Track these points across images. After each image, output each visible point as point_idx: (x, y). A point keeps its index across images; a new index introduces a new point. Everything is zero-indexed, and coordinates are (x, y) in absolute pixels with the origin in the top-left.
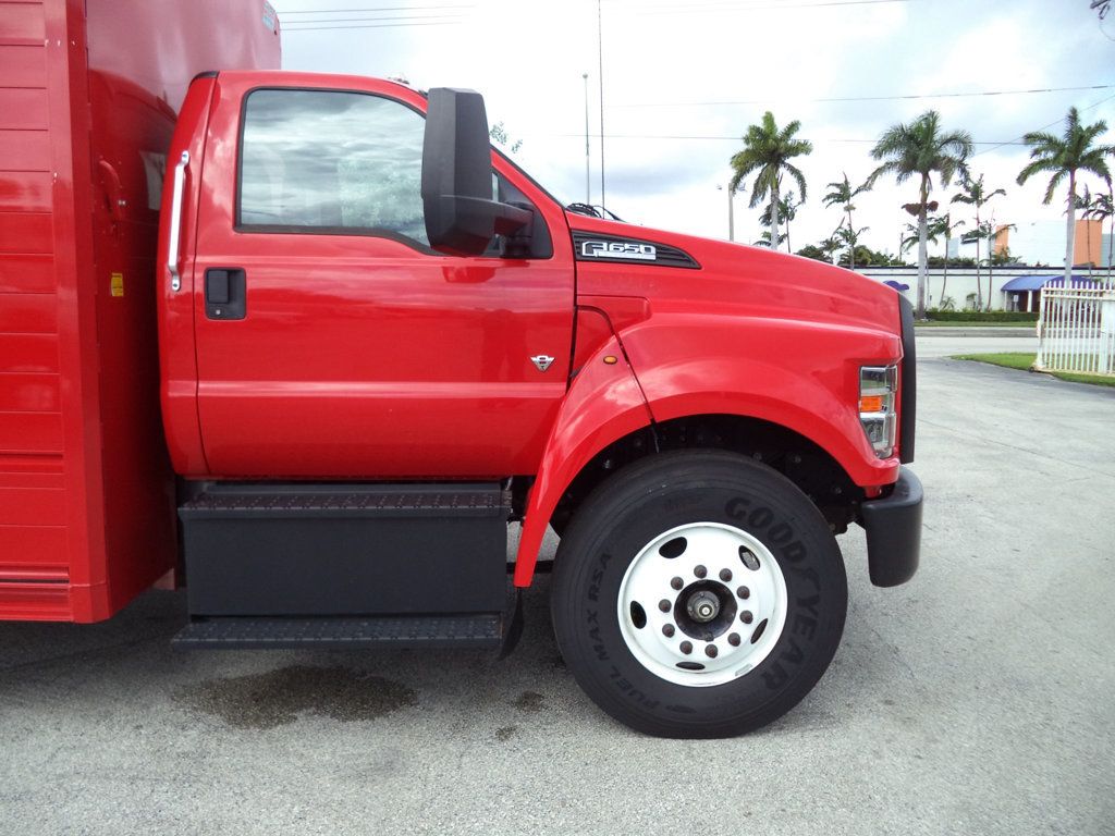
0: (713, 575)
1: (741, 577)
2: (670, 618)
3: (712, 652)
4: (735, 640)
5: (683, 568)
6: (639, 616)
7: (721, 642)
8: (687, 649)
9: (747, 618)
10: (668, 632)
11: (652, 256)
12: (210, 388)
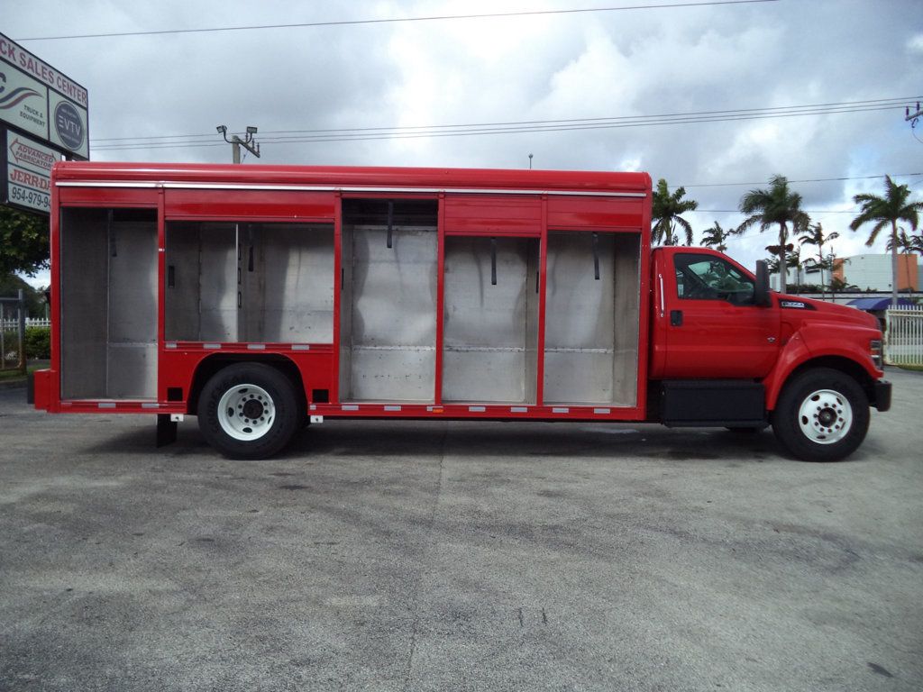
0: (830, 406)
2: (816, 420)
3: (830, 431)
4: (837, 427)
5: (820, 403)
6: (805, 420)
7: (833, 428)
9: (841, 420)
10: (816, 424)
11: (803, 306)
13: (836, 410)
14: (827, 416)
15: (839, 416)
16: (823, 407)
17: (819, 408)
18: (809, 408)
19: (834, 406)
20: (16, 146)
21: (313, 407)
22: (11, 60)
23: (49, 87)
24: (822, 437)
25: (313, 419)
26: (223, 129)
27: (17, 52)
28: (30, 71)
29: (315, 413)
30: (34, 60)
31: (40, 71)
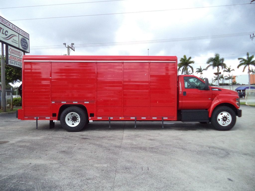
0: (226, 116)
1: (228, 116)
2: (222, 120)
3: (226, 123)
4: (227, 122)
5: (223, 115)
6: (219, 120)
7: (226, 122)
8: (224, 122)
9: (228, 120)
10: (222, 121)
12: (183, 101)
13: (227, 117)
14: (225, 119)
15: (228, 119)
16: (224, 116)
17: (223, 117)
18: (220, 117)
19: (227, 116)
20: (11, 50)
21: (90, 118)
22: (9, 27)
23: (19, 34)
24: (224, 124)
25: (90, 121)
26: (65, 44)
27: (11, 25)
28: (14, 30)
29: (91, 119)
30: (15, 27)
31: (17, 30)
